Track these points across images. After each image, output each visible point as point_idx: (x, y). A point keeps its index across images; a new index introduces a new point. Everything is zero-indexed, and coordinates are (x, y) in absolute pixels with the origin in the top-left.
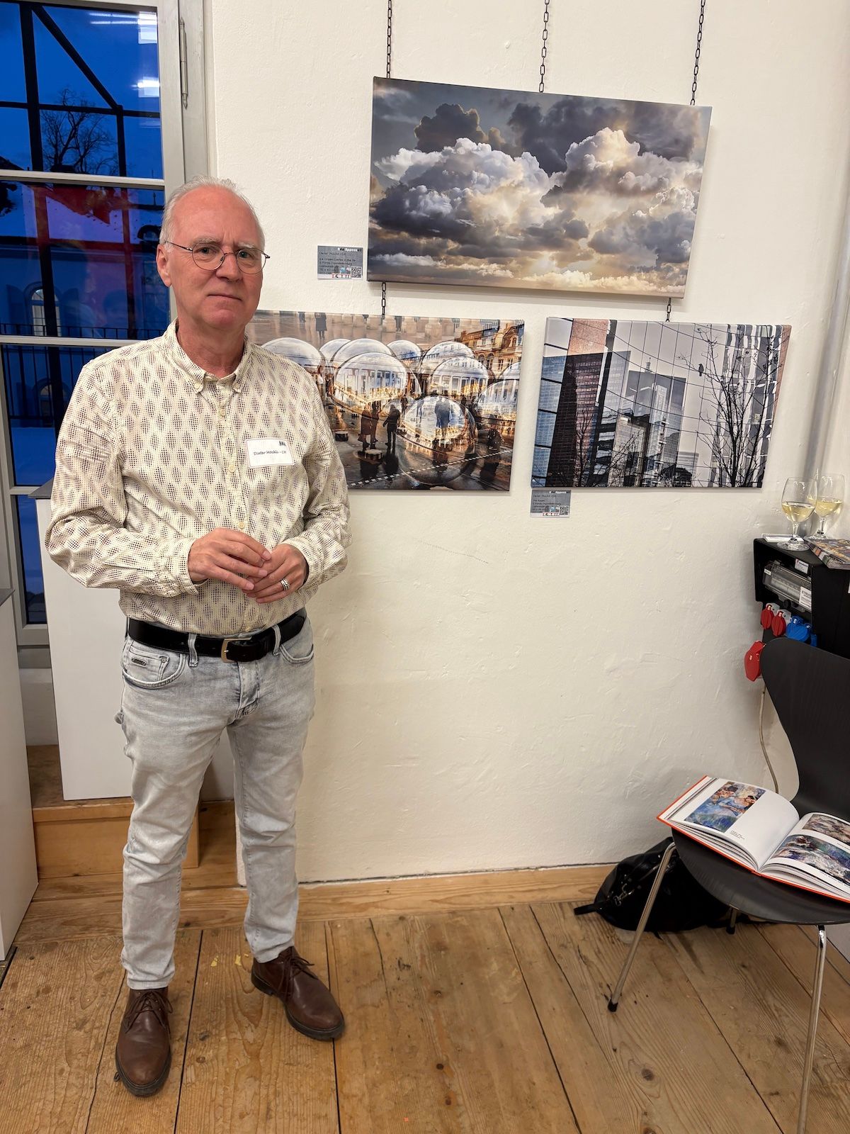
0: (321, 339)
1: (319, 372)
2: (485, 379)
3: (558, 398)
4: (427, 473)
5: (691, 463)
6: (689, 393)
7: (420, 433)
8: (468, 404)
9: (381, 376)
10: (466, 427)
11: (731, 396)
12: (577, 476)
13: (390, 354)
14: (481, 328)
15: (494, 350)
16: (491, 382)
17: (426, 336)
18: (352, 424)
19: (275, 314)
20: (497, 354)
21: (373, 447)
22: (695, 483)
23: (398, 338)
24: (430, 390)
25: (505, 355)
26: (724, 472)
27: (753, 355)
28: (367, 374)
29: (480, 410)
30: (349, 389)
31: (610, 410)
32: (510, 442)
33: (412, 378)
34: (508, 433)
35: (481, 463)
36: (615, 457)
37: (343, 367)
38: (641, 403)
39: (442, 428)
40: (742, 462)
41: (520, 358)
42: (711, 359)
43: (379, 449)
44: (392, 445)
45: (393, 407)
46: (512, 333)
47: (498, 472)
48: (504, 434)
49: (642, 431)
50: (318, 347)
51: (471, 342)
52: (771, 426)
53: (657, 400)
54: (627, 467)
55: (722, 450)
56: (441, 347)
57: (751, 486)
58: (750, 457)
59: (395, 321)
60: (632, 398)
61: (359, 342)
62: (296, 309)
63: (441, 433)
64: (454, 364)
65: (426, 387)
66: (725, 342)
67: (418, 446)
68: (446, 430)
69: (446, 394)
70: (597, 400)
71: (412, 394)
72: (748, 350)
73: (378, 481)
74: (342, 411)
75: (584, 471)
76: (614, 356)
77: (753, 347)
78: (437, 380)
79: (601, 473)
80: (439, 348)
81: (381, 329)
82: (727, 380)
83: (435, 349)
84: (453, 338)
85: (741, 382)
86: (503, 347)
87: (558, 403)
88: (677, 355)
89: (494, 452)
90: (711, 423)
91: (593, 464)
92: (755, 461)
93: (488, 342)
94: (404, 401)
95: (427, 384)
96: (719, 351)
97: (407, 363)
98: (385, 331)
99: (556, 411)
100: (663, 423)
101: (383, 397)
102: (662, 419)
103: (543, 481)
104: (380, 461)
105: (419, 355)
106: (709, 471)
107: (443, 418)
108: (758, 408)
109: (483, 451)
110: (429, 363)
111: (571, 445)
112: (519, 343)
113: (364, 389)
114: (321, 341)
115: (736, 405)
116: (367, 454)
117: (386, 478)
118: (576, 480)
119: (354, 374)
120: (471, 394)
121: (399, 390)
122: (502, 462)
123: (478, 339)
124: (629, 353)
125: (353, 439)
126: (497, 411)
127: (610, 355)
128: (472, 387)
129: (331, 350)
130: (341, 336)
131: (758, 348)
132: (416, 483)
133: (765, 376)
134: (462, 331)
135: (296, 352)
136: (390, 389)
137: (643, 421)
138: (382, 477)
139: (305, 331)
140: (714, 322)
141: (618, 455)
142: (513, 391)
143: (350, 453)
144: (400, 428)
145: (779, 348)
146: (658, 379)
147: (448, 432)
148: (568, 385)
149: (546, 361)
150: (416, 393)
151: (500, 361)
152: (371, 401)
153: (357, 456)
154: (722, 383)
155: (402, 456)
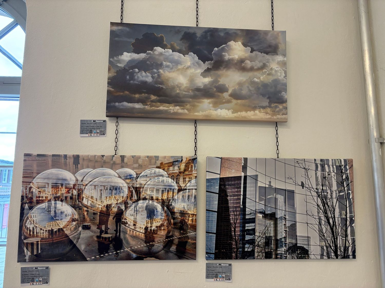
0: (76, 168)
1: (74, 188)
2: (176, 189)
3: (217, 202)
4: (141, 248)
5: (306, 243)
6: (298, 199)
7: (136, 223)
8: (167, 205)
9: (112, 189)
10: (165, 218)
11: (324, 200)
12: (235, 252)
13: (118, 176)
14: (171, 160)
15: (180, 173)
16: (179, 190)
17: (139, 165)
18: (94, 218)
19: (49, 156)
20: (182, 175)
21: (106, 233)
22: (312, 256)
23: (122, 167)
24: (142, 196)
25: (187, 175)
26: (329, 249)
27: (333, 176)
28: (103, 188)
29: (174, 208)
30: (92, 197)
31: (250, 210)
32: (194, 228)
33: (131, 189)
34: (192, 222)
35: (176, 241)
36: (258, 240)
37: (88, 185)
38: (269, 206)
39: (150, 220)
40: (340, 242)
41: (196, 177)
42: (308, 178)
43: (110, 234)
44: (118, 230)
45: (119, 207)
46: (190, 163)
47: (188, 247)
48: (190, 222)
49: (272, 223)
50: (74, 173)
51: (166, 168)
52: (353, 218)
53: (278, 204)
54: (266, 246)
55: (325, 234)
56: (148, 172)
57: (349, 258)
58: (345, 239)
59: (120, 158)
60: (263, 202)
61: (99, 170)
62: (62, 153)
63: (150, 223)
64: (156, 181)
65: (140, 195)
66: (314, 168)
67: (135, 231)
68: (153, 221)
69: (152, 199)
70: (241, 204)
71: (131, 199)
72: (329, 173)
73: (109, 255)
74: (87, 211)
75: (239, 249)
76: (248, 178)
77: (332, 171)
78: (146, 190)
79: (249, 250)
80: (147, 172)
81: (112, 162)
82: (320, 191)
83: (145, 172)
84: (155, 166)
85: (329, 191)
86: (185, 170)
87: (217, 206)
88: (287, 176)
89: (183, 234)
90: (315, 217)
91: (244, 244)
92: (348, 241)
93: (176, 168)
94: (126, 203)
95: (140, 193)
96: (312, 173)
97: (128, 181)
98: (114, 163)
99: (217, 211)
100: (284, 218)
101: (113, 202)
102: (283, 215)
103: (213, 256)
104: (111, 242)
105: (135, 176)
106: (319, 248)
107: (151, 213)
108: (343, 208)
109: (177, 234)
110: (141, 181)
111: (228, 232)
112: (195, 168)
113: (101, 197)
114: (76, 170)
115: (328, 206)
116: (103, 237)
117: (115, 252)
118: (234, 255)
119: (95, 188)
120: (168, 198)
121: (123, 197)
122: (189, 241)
123: (170, 166)
124: (257, 176)
125: (94, 228)
126: (184, 208)
127: (245, 177)
128: (168, 194)
129: (81, 175)
130: (88, 167)
131: (335, 172)
132: (134, 255)
133: (343, 188)
134: (161, 162)
135: (60, 177)
136: (117, 197)
137: (272, 217)
138: (112, 252)
139: (67, 164)
140: (306, 157)
141: (259, 239)
142: (193, 196)
143: (92, 237)
144: (123, 220)
145: (348, 172)
146: (277, 190)
147: (154, 222)
148: (222, 194)
149: (208, 181)
150: (133, 198)
151: (184, 178)
152: (105, 204)
153: (96, 239)
154: (317, 192)
155: (125, 238)
